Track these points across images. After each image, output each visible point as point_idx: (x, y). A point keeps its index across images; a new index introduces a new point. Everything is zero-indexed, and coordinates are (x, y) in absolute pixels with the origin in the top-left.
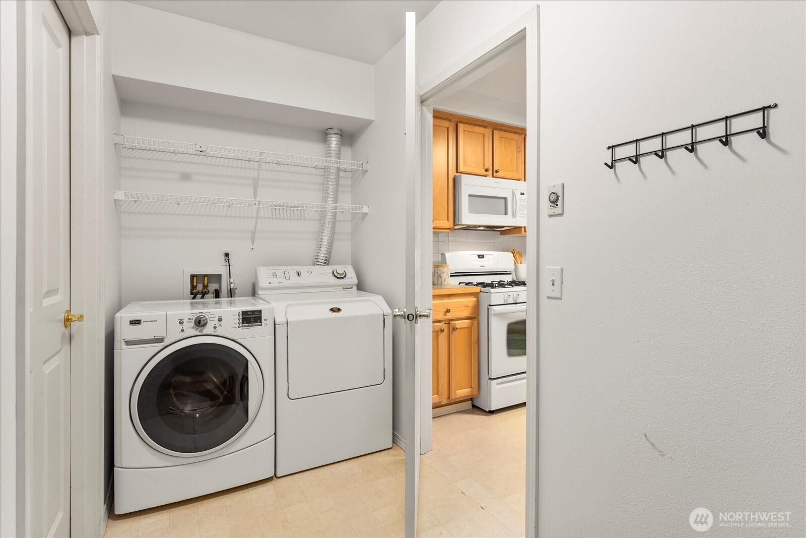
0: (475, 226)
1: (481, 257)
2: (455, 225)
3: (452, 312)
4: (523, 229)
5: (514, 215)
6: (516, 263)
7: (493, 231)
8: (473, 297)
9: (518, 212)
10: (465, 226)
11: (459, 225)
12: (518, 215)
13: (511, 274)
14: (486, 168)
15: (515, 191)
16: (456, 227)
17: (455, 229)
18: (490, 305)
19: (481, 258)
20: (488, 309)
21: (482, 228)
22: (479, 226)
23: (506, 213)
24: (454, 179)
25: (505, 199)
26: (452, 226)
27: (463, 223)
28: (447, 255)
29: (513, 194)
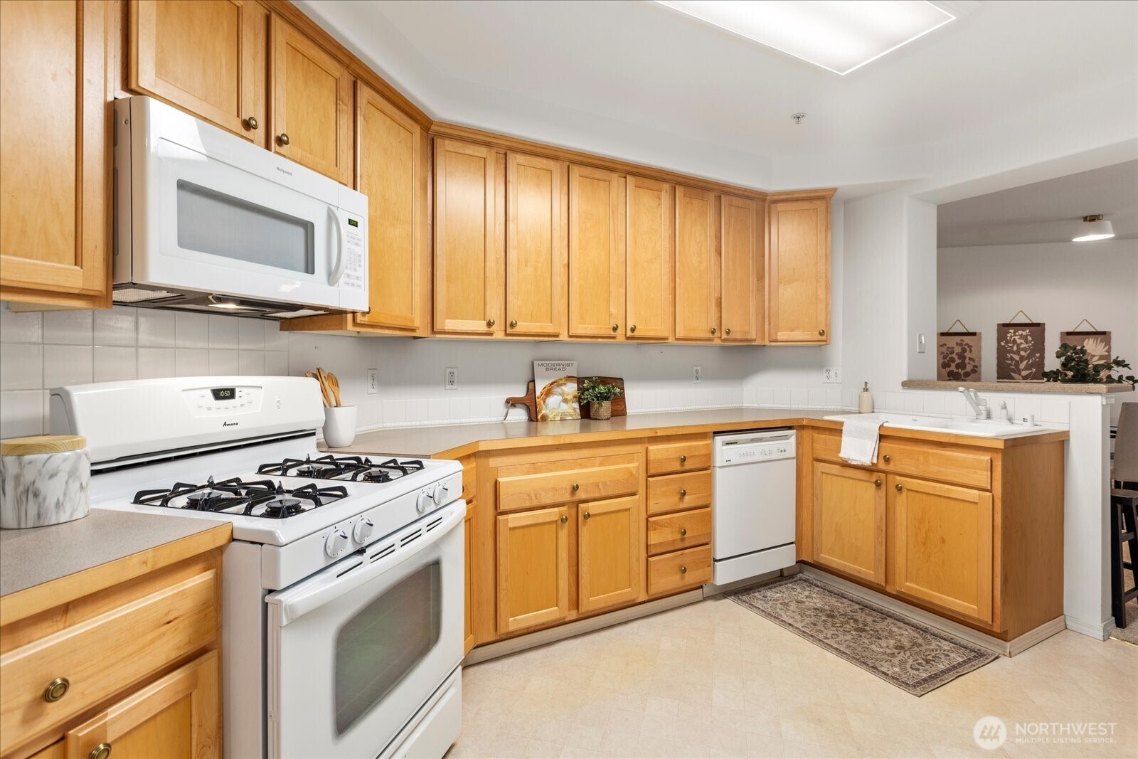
0: (203, 298)
1: (224, 394)
2: (117, 287)
3: (76, 683)
4: (350, 316)
5: (332, 277)
6: (327, 406)
7: (264, 317)
8: (199, 567)
9: (345, 270)
10: (164, 294)
11: (134, 285)
12: (342, 280)
13: (314, 434)
14: (245, 116)
15: (334, 209)
16: (118, 295)
17: (116, 303)
18: (271, 591)
19: (225, 398)
20: (265, 606)
21: (231, 307)
22: (220, 299)
23: (309, 268)
24: (112, 112)
25: (308, 227)
26: (97, 284)
27: (154, 277)
28: (81, 396)
29: (331, 217)
